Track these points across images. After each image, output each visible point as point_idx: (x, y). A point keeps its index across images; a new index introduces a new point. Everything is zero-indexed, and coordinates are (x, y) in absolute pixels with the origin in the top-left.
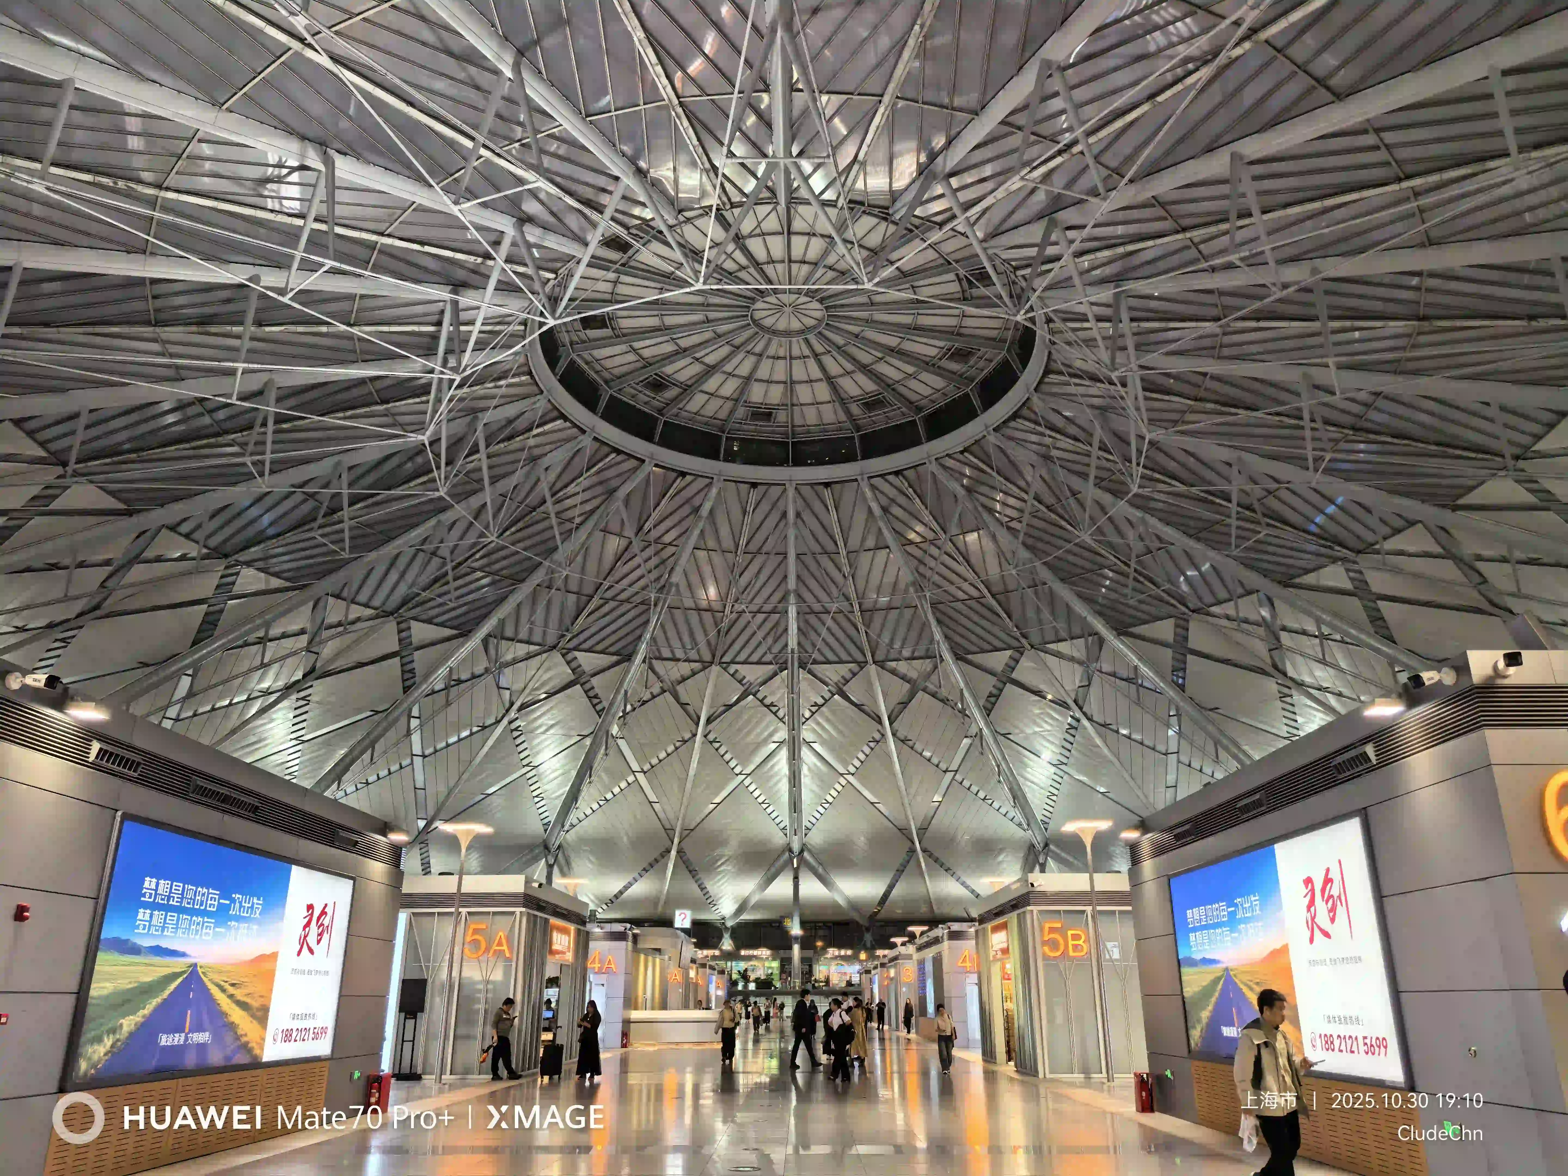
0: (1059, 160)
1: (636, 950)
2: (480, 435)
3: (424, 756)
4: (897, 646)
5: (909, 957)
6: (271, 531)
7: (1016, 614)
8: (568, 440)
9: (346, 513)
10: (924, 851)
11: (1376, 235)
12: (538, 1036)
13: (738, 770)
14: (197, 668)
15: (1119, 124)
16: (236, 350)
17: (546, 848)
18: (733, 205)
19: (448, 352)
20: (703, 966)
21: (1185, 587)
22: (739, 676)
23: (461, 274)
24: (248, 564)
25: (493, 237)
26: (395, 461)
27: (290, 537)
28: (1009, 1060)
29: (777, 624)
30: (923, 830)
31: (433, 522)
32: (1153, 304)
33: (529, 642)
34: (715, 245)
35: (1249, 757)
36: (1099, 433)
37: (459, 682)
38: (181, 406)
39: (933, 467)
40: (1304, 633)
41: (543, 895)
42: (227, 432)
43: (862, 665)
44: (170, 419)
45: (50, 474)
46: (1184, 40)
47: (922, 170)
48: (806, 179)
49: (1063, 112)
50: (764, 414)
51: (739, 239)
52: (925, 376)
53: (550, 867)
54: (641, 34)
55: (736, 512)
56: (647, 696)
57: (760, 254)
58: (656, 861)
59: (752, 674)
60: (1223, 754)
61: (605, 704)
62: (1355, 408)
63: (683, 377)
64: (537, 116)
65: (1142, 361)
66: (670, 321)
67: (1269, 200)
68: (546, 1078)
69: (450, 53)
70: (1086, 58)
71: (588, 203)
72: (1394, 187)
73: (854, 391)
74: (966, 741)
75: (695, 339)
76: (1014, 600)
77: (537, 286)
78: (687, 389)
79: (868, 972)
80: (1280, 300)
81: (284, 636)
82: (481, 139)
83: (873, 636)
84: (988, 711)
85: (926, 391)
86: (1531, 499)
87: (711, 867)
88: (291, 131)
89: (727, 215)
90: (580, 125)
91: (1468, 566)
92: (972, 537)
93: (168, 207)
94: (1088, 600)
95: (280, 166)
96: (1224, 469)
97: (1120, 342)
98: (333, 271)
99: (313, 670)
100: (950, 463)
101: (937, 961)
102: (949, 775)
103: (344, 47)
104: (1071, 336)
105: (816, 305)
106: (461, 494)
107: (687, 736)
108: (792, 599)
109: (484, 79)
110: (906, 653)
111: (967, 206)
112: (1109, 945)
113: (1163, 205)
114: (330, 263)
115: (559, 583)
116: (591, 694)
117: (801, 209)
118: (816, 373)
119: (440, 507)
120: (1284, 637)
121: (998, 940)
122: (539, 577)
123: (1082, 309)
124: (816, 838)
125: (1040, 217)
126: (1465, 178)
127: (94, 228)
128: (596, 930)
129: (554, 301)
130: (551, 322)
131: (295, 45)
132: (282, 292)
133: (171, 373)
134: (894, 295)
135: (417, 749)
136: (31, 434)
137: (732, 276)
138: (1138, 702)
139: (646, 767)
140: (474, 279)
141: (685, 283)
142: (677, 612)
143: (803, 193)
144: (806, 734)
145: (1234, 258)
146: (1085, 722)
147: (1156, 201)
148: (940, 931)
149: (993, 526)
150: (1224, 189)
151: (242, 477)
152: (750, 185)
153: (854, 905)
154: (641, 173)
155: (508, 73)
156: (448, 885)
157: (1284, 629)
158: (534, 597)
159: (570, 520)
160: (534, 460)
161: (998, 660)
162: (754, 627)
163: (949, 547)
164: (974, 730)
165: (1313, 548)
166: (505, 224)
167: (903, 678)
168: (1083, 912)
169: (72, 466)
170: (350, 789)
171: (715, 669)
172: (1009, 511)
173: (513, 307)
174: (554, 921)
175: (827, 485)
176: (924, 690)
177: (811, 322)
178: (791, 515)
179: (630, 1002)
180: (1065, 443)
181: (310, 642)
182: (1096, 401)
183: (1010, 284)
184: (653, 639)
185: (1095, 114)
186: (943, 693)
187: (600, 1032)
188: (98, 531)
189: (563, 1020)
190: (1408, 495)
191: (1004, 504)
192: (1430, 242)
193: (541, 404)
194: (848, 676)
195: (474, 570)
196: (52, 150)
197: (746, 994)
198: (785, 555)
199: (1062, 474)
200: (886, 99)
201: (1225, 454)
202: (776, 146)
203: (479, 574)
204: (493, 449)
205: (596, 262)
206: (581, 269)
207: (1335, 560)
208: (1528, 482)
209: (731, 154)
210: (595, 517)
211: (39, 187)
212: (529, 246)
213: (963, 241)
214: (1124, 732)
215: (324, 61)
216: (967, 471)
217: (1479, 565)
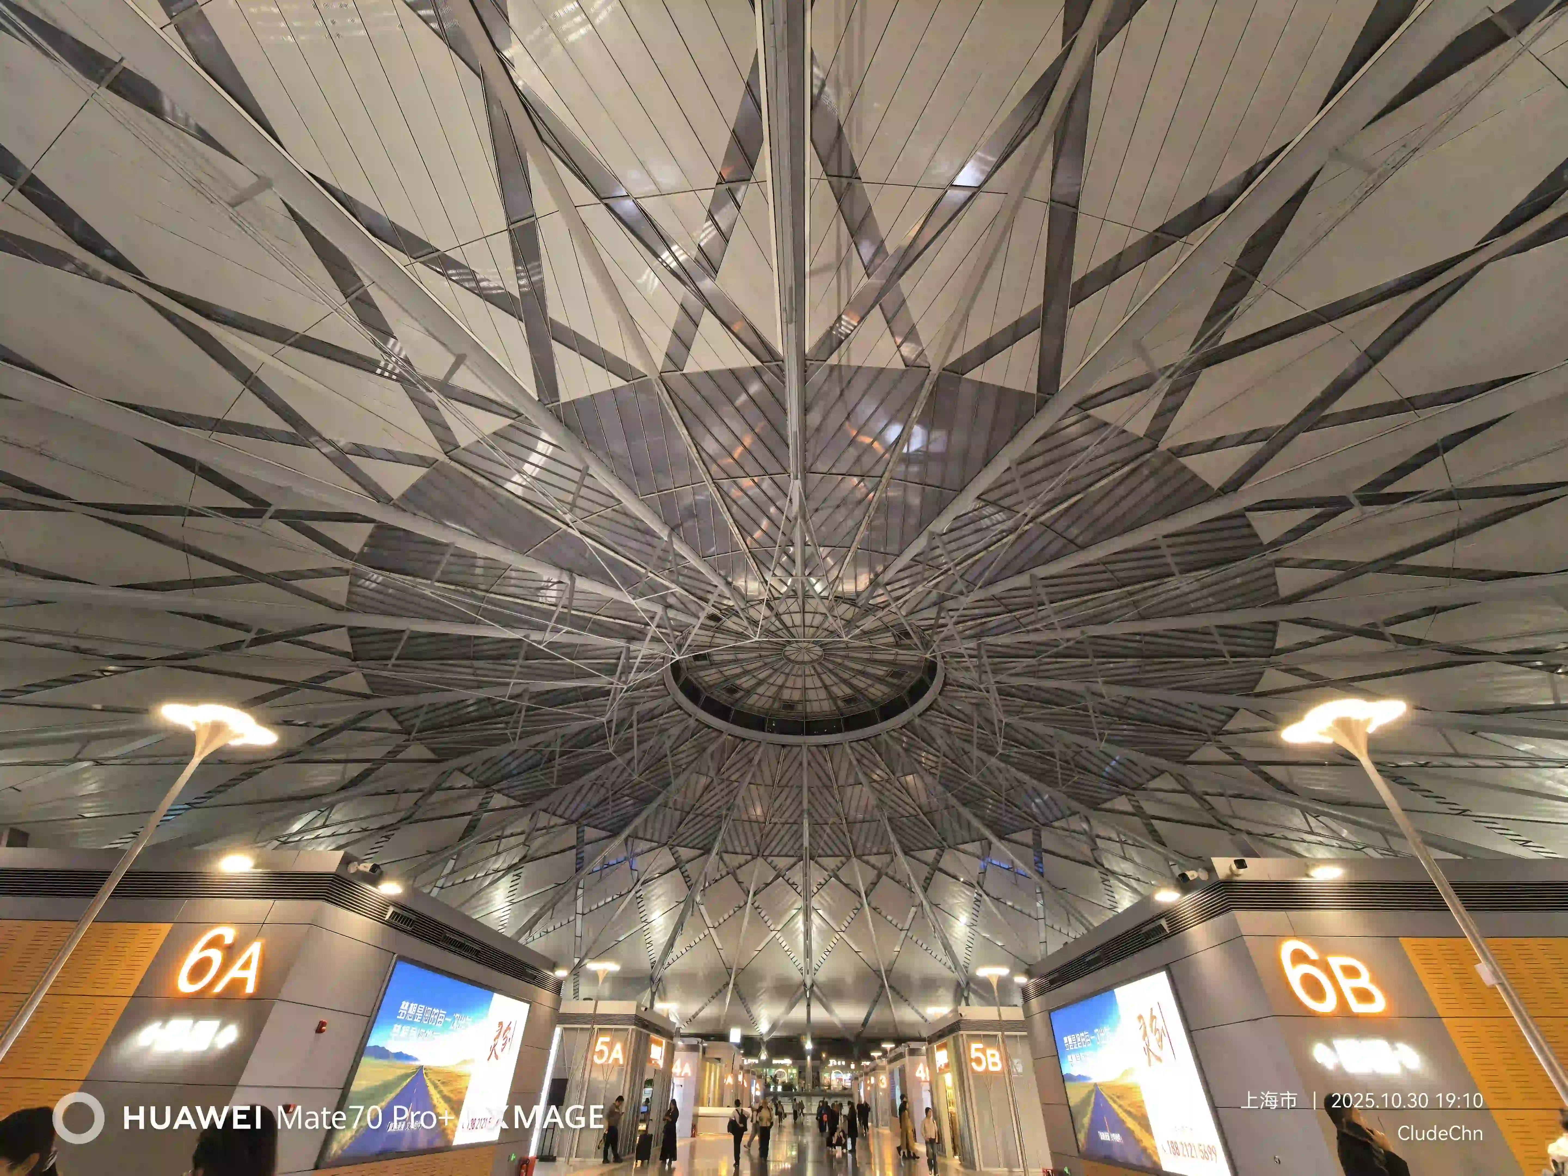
0: (942, 577)
1: (705, 1058)
2: (634, 717)
3: (583, 914)
4: (869, 845)
5: (883, 1068)
6: (515, 772)
7: (939, 825)
8: (683, 720)
9: (558, 761)
10: (890, 987)
11: (1113, 614)
12: (637, 1126)
13: (772, 927)
14: (459, 854)
15: (970, 561)
16: (512, 672)
17: (652, 979)
18: (775, 599)
19: (621, 673)
20: (748, 1071)
21: (1035, 810)
22: (773, 864)
23: (634, 633)
24: (499, 791)
25: (651, 615)
26: (587, 732)
27: (525, 776)
28: (955, 1153)
29: (796, 831)
30: (889, 971)
31: (603, 767)
32: (999, 649)
33: (651, 841)
34: (765, 618)
35: (1091, 924)
36: (976, 718)
37: (609, 865)
38: (479, 701)
39: (885, 736)
40: (1110, 839)
41: (647, 1017)
42: (500, 716)
43: (848, 858)
44: (471, 709)
45: (400, 739)
46: (999, 522)
47: (872, 582)
48: (813, 586)
49: (941, 555)
50: (789, 706)
51: (778, 616)
52: (878, 686)
53: (653, 994)
54: (731, 521)
55: (774, 762)
56: (718, 877)
57: (789, 623)
58: (720, 991)
59: (782, 862)
60: (1072, 920)
61: (693, 881)
62: (1117, 705)
63: (745, 686)
64: (678, 559)
65: (997, 679)
66: (741, 656)
67: (1053, 597)
68: (639, 1162)
69: (639, 530)
70: (951, 531)
71: (700, 598)
72: (1119, 591)
73: (840, 693)
74: (913, 909)
75: (754, 666)
76: (937, 817)
77: (672, 639)
78: (749, 692)
79: (856, 1078)
80: (1067, 648)
81: (512, 835)
82: (649, 569)
83: (854, 838)
84: (925, 889)
85: (879, 694)
86: (1228, 758)
87: (754, 997)
88: (556, 565)
89: (772, 604)
90: (701, 563)
91: (1200, 797)
92: (910, 778)
93: (491, 602)
94: (982, 818)
95: (549, 581)
96: (1049, 739)
97: (983, 668)
98: (567, 632)
99: (525, 857)
100: (895, 734)
101: (902, 1071)
102: (903, 933)
103: (587, 528)
104: (956, 666)
105: (818, 648)
106: (620, 752)
107: (742, 904)
108: (806, 816)
109: (655, 541)
110: (875, 850)
111: (897, 599)
112: (1015, 1061)
113: (999, 599)
114: (566, 629)
115: (671, 804)
116: (686, 874)
117: (810, 600)
118: (819, 684)
119: (610, 758)
120: (1098, 841)
121: (942, 1057)
122: (660, 799)
123: (962, 651)
124: (821, 977)
125: (935, 604)
126: (1154, 586)
127: (450, 611)
128: (680, 1043)
129: (680, 646)
130: (677, 658)
131: (564, 527)
132: (540, 643)
133: (475, 684)
134: (857, 643)
135: (580, 911)
136: (395, 717)
137: (774, 634)
138: (1016, 884)
139: (716, 924)
140: (640, 636)
141: (748, 637)
142: (738, 823)
143: (811, 593)
144: (815, 903)
145: (1038, 626)
146: (985, 896)
147: (993, 598)
148: (902, 1048)
149: (923, 773)
150: (1029, 592)
151: (503, 740)
152: (784, 589)
153: (847, 1026)
154: (729, 584)
155: (666, 539)
156: (587, 1008)
157: (1098, 836)
158: (657, 812)
159: (680, 766)
160: (662, 731)
161: (930, 855)
162: (782, 833)
163: (897, 784)
164: (917, 902)
165: (1107, 787)
166: (658, 609)
167: (873, 866)
168: (996, 1036)
169: (414, 734)
170: (537, 936)
171: (760, 860)
172: (929, 763)
173: (657, 649)
174: (653, 1036)
175: (825, 746)
176: (887, 874)
177: (816, 657)
178: (805, 764)
179: (698, 1100)
180: (958, 723)
181: (526, 839)
182: (974, 701)
183: (922, 638)
184: (723, 840)
185: (959, 555)
186: (898, 877)
187: (677, 1124)
188: (421, 772)
189: (653, 1116)
190: (1156, 755)
191: (927, 759)
192: (1142, 617)
193: (669, 701)
194: (840, 865)
195: (624, 796)
196: (438, 574)
197: (775, 1095)
198: (801, 788)
199: (958, 742)
200: (852, 550)
201: (1051, 731)
202: (797, 570)
203: (626, 798)
204: (641, 725)
205: (703, 627)
206: (696, 630)
207: (1122, 794)
208: (1224, 748)
209: (774, 575)
210: (693, 765)
211: (428, 592)
212: (669, 619)
213: (895, 617)
214: (1009, 903)
215: (577, 533)
216: (905, 739)
217: (1207, 797)
